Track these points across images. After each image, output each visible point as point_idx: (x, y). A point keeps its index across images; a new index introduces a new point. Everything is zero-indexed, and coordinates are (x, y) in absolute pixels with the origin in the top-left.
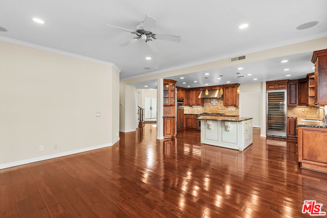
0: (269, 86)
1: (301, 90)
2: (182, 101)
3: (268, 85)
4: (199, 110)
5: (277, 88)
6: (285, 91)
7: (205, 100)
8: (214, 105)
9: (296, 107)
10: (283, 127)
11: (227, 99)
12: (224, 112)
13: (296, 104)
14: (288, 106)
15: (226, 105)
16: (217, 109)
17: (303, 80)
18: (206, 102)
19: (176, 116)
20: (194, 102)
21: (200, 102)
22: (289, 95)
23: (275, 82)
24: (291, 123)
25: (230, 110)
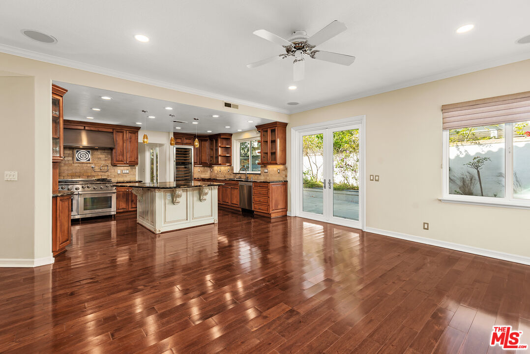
1: (202, 148)
3: (176, 137)
5: (184, 142)
8: (82, 163)
16: (90, 171)
25: (119, 172)
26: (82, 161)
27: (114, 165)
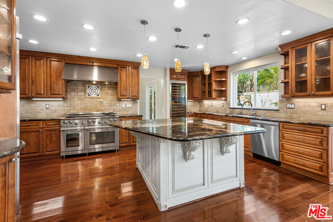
3: (172, 73)
5: (179, 77)
6: (186, 82)
7: (71, 86)
8: (93, 98)
11: (124, 87)
12: (114, 110)
15: (124, 97)
16: (99, 105)
18: (73, 90)
20: (41, 88)
21: (60, 88)
25: (123, 106)
26: (93, 96)
27: (119, 100)
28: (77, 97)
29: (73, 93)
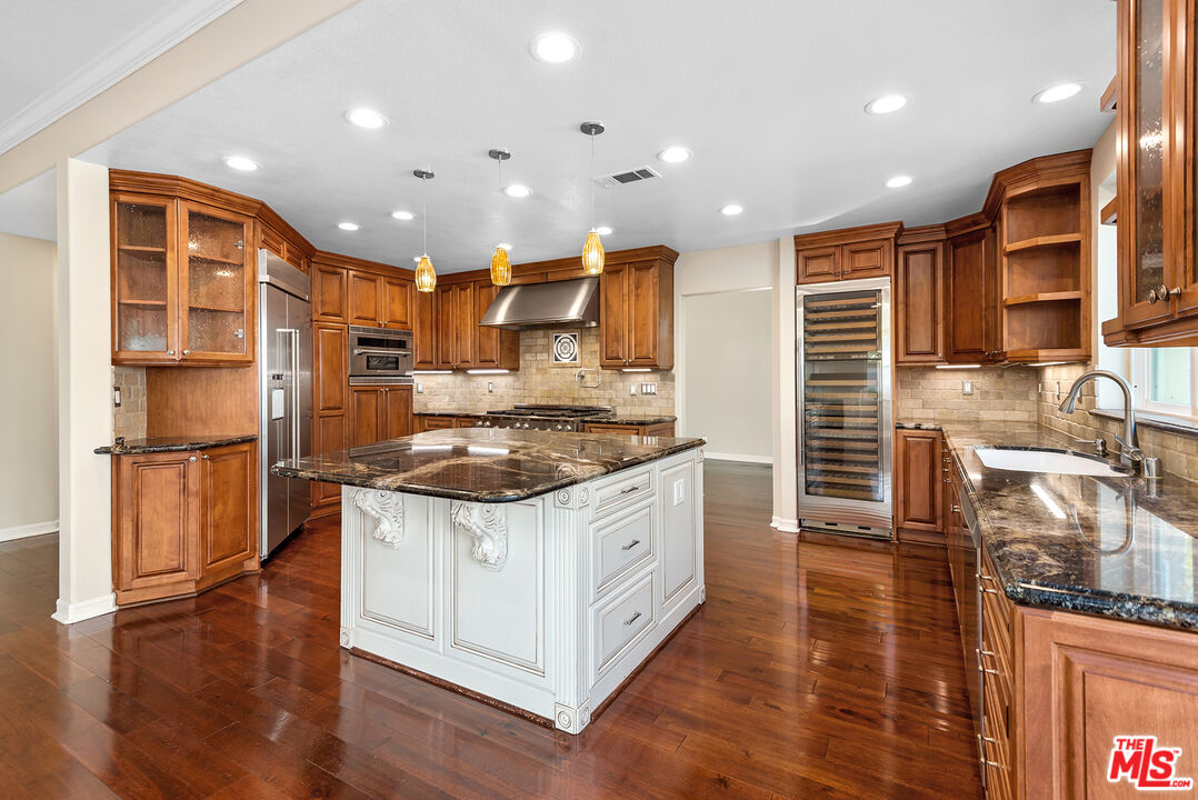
0: (807, 258)
1: (957, 279)
2: (401, 345)
3: (807, 253)
4: (499, 391)
5: (847, 268)
6: (884, 284)
7: (525, 340)
8: (564, 366)
9: (933, 369)
10: (875, 452)
11: (616, 331)
12: (610, 400)
13: (934, 353)
14: (899, 368)
15: (614, 363)
16: (576, 386)
17: (968, 226)
18: (529, 350)
19: (265, 432)
20: (468, 349)
21: (493, 347)
22: (901, 307)
23: (837, 238)
24: (912, 454)
25: (634, 389)
26: (564, 361)
28: (535, 365)
29: (528, 357)
